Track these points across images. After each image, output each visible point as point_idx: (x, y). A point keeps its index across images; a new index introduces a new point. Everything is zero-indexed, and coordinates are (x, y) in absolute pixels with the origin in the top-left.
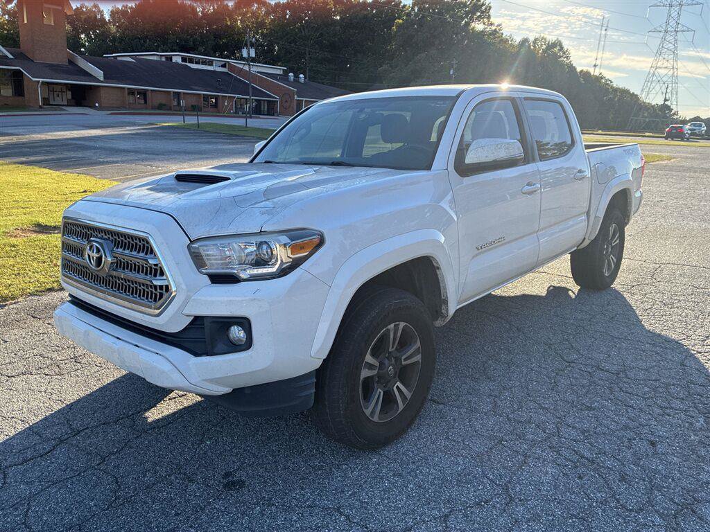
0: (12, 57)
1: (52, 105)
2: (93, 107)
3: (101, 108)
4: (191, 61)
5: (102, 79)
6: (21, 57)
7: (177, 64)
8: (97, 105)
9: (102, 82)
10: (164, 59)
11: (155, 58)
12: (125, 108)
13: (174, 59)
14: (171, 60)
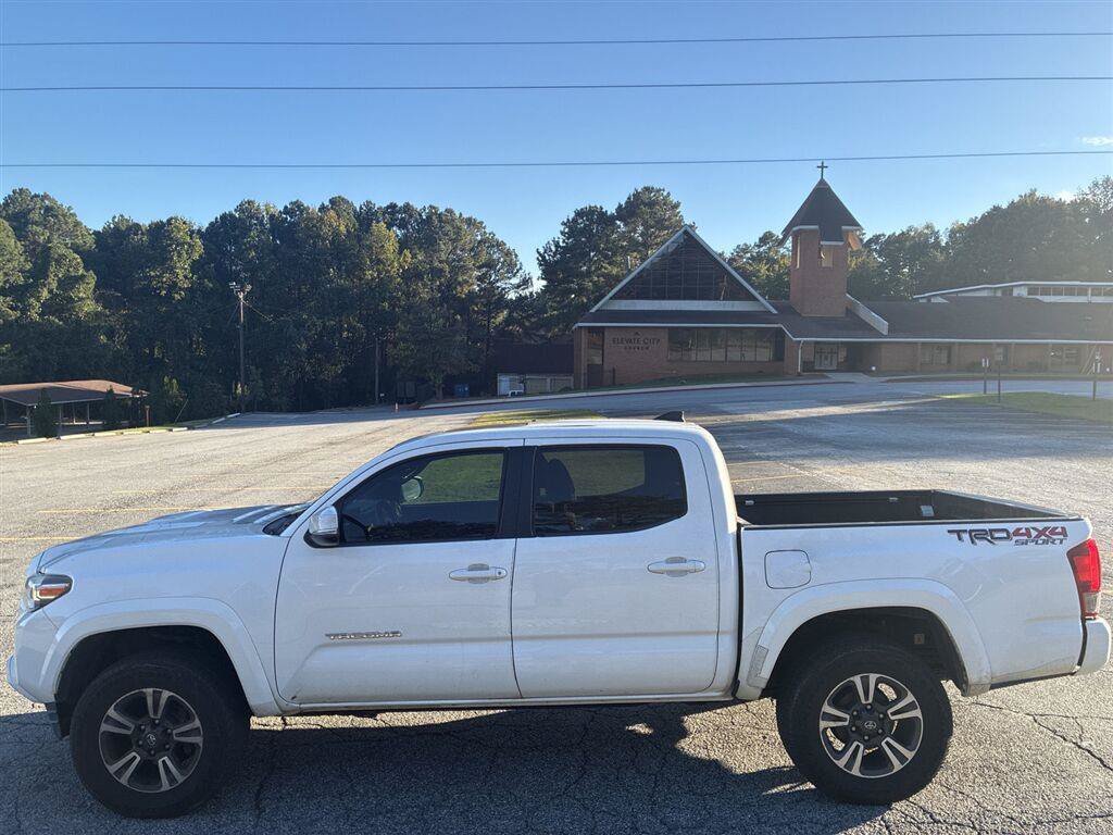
0: (776, 312)
1: (816, 371)
2: (868, 372)
3: (878, 373)
4: (1046, 291)
5: (885, 332)
6: (786, 311)
7: (1020, 298)
8: (874, 368)
9: (886, 337)
10: (999, 294)
11: (984, 294)
12: (914, 371)
13: (1016, 292)
14: (1011, 294)
